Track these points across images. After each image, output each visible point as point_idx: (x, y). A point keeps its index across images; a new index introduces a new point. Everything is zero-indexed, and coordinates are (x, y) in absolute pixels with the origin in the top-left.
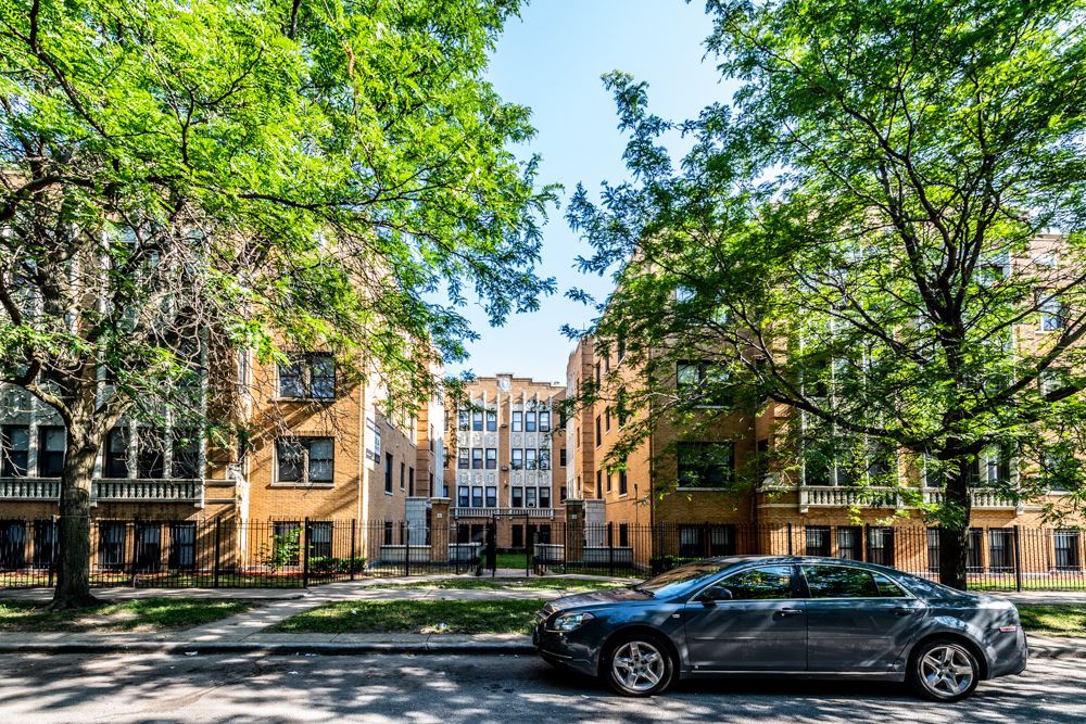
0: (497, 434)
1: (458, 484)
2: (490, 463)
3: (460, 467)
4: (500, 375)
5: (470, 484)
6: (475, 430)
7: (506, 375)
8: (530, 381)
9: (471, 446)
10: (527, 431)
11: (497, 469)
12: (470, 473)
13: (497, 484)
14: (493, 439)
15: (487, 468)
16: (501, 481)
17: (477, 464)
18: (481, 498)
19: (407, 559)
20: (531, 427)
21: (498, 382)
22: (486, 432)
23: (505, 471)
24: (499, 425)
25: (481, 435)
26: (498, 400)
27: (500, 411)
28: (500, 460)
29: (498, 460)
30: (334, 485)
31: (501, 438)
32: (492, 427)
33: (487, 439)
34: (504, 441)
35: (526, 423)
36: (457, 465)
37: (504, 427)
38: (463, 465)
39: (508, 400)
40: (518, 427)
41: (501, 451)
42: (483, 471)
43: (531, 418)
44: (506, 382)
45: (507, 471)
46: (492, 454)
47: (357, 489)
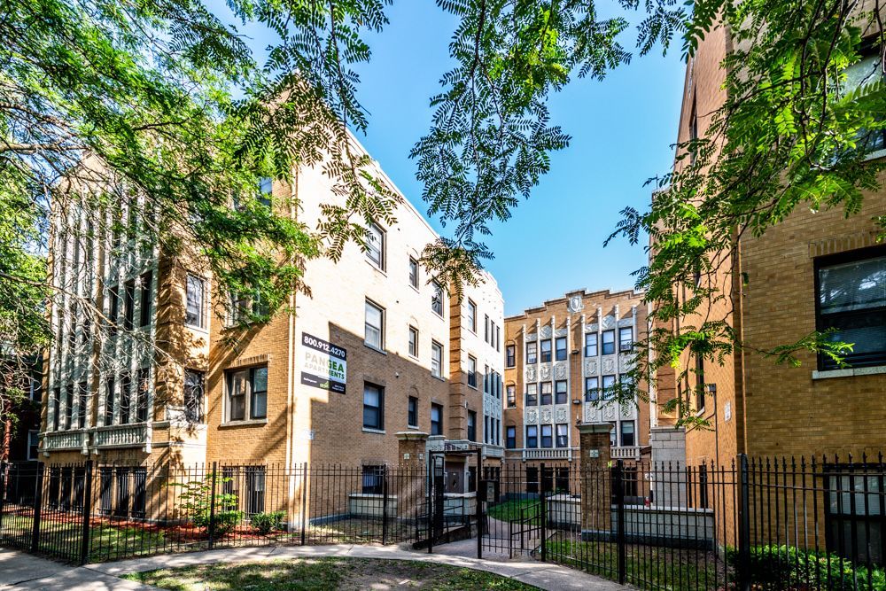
0: (567, 363)
1: (525, 423)
2: (560, 397)
3: (527, 405)
4: (570, 295)
5: (538, 423)
6: (542, 361)
7: (577, 293)
8: (607, 294)
9: (539, 380)
10: (603, 353)
11: (568, 404)
12: (537, 410)
13: (568, 420)
14: (562, 368)
15: (557, 402)
16: (573, 416)
17: (545, 399)
18: (551, 437)
19: (385, 513)
20: (608, 348)
21: (568, 303)
22: (554, 362)
23: (577, 404)
24: (569, 352)
25: (549, 366)
26: (569, 323)
27: (570, 335)
28: (572, 392)
29: (568, 393)
30: (267, 420)
31: (572, 368)
32: (561, 355)
33: (556, 369)
34: (575, 370)
35: (603, 344)
36: (524, 402)
37: (576, 353)
38: (530, 401)
39: (579, 322)
40: (592, 351)
41: (572, 383)
42: (552, 407)
43: (609, 338)
44: (577, 302)
45: (580, 404)
46: (562, 387)
47: (285, 425)
